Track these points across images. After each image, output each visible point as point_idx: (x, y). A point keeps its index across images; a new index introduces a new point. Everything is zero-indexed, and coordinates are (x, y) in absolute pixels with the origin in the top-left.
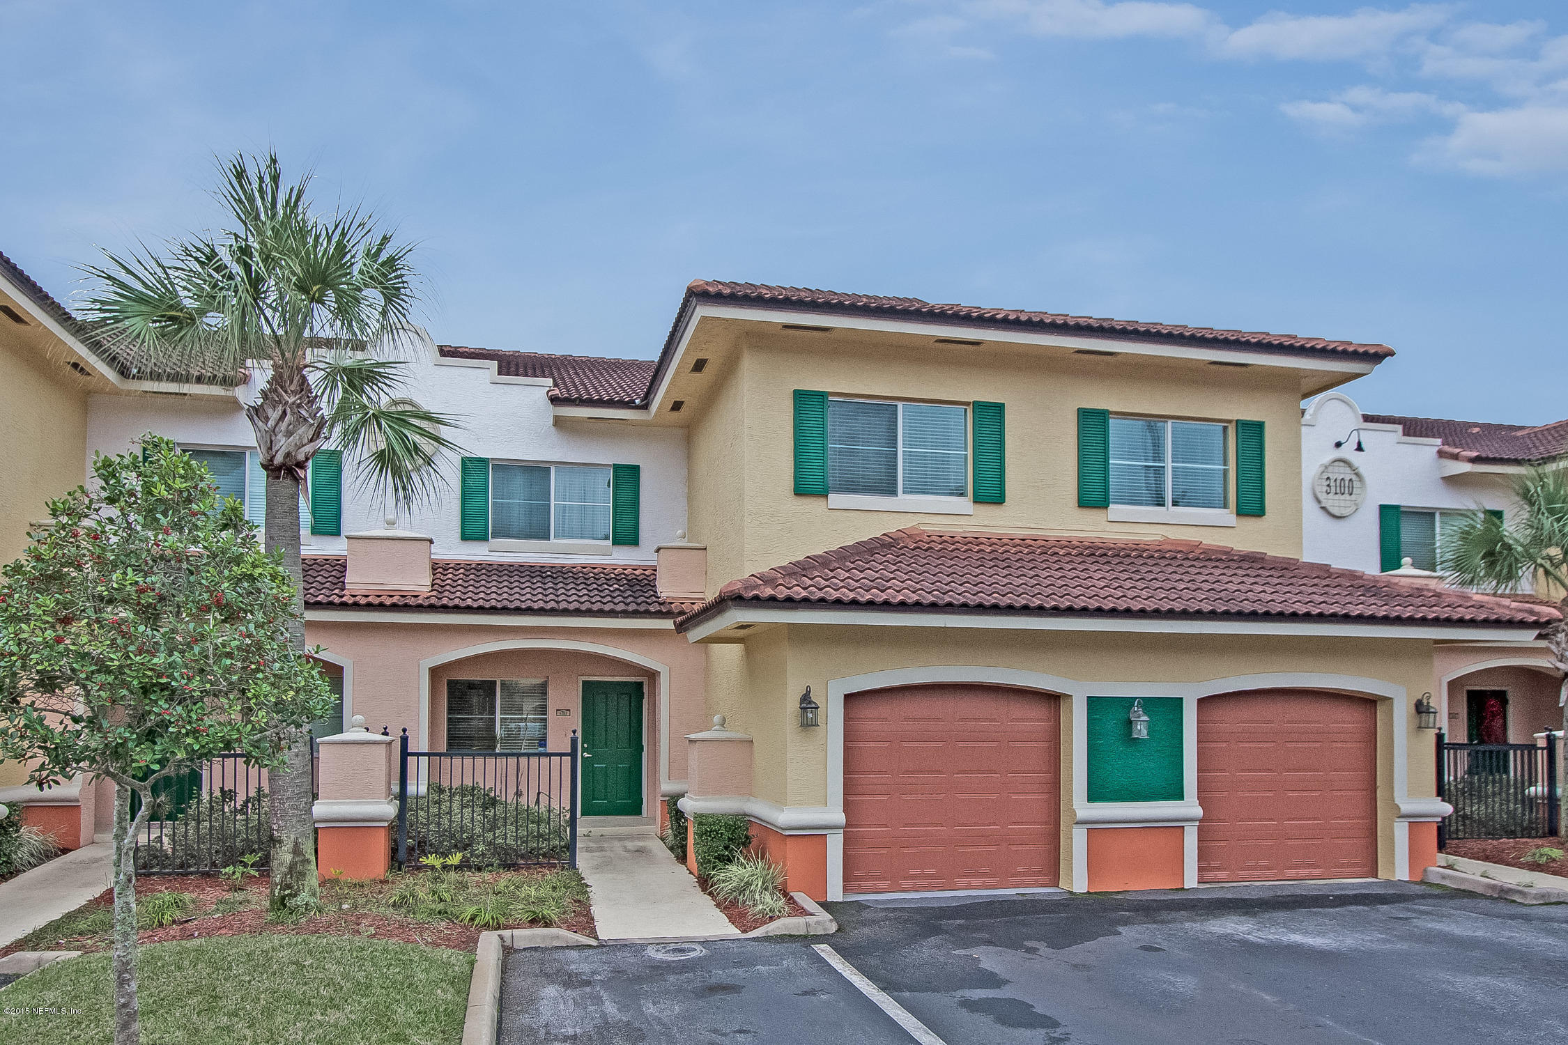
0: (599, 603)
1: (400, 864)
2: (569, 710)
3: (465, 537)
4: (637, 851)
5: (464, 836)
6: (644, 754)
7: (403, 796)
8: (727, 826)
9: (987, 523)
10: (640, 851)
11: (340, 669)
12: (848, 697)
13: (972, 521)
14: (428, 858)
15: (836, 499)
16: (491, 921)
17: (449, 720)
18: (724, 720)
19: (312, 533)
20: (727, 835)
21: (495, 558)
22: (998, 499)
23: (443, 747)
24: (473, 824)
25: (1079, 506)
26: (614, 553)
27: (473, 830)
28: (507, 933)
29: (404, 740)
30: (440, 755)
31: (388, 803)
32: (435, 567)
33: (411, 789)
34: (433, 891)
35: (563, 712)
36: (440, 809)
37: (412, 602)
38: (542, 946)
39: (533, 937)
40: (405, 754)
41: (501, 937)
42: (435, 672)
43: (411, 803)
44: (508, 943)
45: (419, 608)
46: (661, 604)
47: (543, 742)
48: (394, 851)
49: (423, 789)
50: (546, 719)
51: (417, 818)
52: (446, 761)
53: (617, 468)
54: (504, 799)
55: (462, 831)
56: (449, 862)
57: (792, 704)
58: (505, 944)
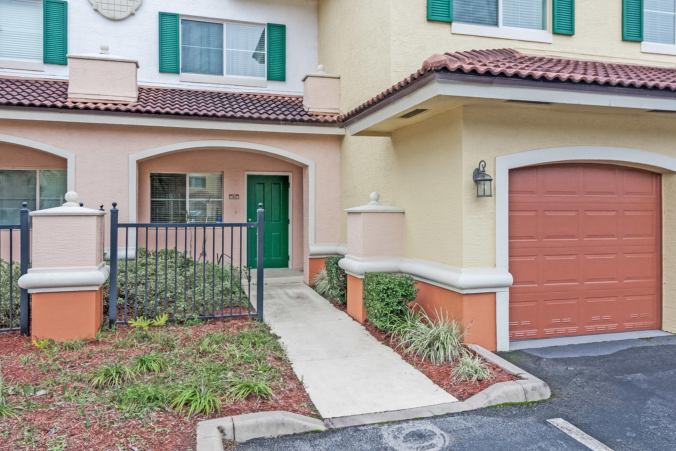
0: (266, 114)
1: (112, 322)
2: (238, 195)
3: (162, 70)
4: (298, 297)
5: (168, 295)
6: (290, 226)
7: (113, 260)
8: (400, 284)
9: (562, 50)
10: (299, 297)
11: (64, 161)
12: (511, 171)
13: (551, 48)
14: (136, 320)
15: (457, 27)
16: (207, 407)
17: (152, 202)
18: (379, 196)
19: (45, 63)
20: (401, 292)
21: (185, 87)
22: (570, 32)
23: (148, 221)
24: (176, 285)
25: (624, 40)
26: (268, 86)
27: (176, 288)
28: (226, 422)
29: (114, 214)
30: (146, 226)
31: (99, 269)
32: (141, 89)
33: (121, 253)
34: (141, 360)
35: (234, 197)
36: (146, 271)
37: (123, 108)
38: (267, 435)
39: (256, 427)
40: (115, 226)
41: (222, 430)
42: (141, 164)
43: (120, 265)
44: (229, 436)
45: (128, 112)
46: (310, 116)
47: (219, 217)
48: (106, 310)
49: (132, 253)
50: (221, 202)
51: (126, 278)
52: (152, 231)
53: (270, 26)
54: (193, 259)
55: (166, 290)
56: (156, 324)
57: (467, 177)
58: (225, 437)
